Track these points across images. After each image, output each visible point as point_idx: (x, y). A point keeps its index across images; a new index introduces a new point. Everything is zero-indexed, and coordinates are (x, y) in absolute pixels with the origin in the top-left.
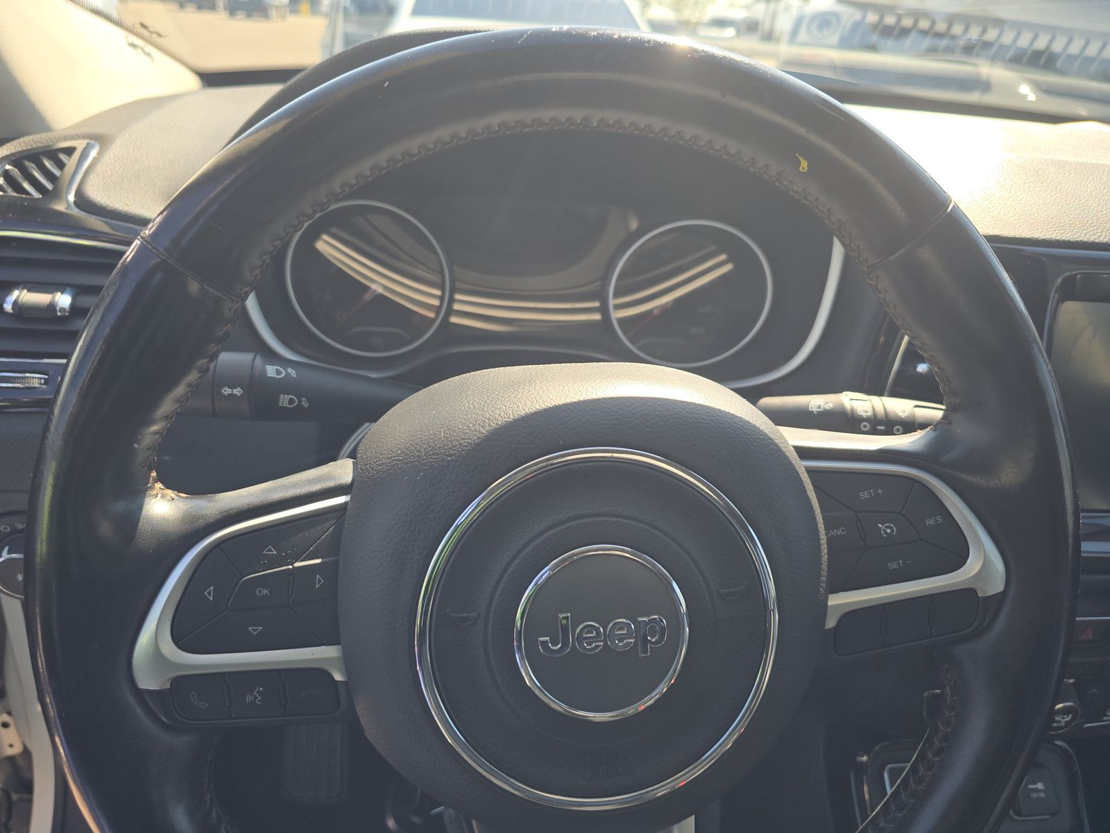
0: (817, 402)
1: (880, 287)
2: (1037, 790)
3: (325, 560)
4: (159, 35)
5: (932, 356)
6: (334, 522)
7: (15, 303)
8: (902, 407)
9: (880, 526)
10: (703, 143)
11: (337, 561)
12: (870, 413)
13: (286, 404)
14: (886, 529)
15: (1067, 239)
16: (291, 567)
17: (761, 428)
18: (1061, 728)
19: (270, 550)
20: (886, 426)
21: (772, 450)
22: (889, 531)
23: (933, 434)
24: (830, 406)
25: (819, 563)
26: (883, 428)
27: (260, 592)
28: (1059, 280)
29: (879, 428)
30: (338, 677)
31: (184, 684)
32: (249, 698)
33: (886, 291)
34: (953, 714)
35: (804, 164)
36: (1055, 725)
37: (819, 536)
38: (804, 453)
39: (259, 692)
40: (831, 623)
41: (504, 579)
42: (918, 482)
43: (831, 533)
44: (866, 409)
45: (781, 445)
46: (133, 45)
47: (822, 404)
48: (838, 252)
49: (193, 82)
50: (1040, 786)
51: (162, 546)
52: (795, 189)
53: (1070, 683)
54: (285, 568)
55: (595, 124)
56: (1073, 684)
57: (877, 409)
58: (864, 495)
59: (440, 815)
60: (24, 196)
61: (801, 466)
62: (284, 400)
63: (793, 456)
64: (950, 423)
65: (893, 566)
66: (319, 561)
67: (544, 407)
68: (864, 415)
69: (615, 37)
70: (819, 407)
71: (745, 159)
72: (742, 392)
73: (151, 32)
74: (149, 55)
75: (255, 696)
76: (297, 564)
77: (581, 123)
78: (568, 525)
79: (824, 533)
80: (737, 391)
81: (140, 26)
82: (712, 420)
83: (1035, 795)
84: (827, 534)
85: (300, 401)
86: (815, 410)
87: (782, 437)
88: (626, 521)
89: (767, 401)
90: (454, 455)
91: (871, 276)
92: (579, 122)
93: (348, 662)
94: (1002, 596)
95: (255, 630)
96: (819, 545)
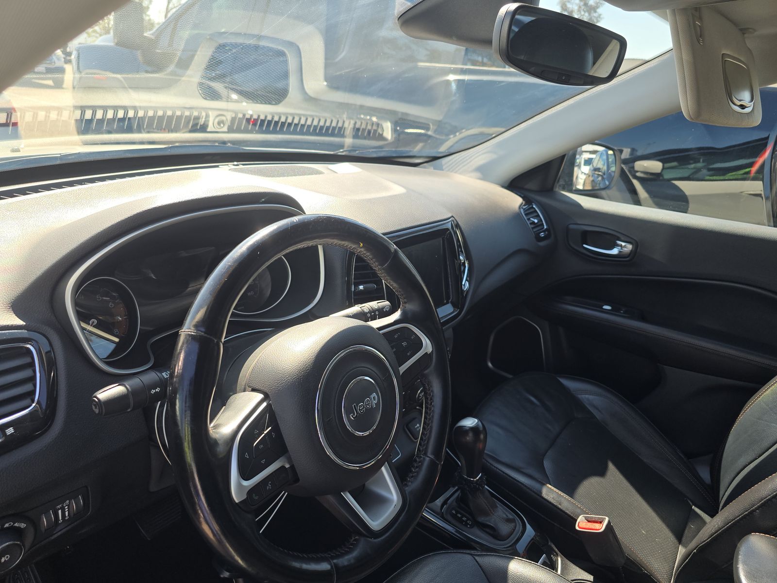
0: (350, 312)
3: (272, 426)
5: (397, 290)
6: (267, 412)
8: (374, 305)
14: (404, 344)
16: (264, 434)
19: (256, 431)
20: (374, 313)
23: (402, 312)
24: (355, 312)
27: (261, 447)
29: (372, 314)
30: (287, 466)
31: (252, 491)
32: (268, 487)
33: (384, 275)
39: (270, 484)
41: (336, 402)
42: (406, 328)
44: (366, 309)
52: (358, 251)
58: (396, 337)
64: (405, 307)
65: (408, 354)
66: (270, 428)
70: (352, 313)
76: (265, 432)
78: (347, 376)
86: (351, 315)
93: (288, 460)
94: (432, 351)
95: (263, 462)
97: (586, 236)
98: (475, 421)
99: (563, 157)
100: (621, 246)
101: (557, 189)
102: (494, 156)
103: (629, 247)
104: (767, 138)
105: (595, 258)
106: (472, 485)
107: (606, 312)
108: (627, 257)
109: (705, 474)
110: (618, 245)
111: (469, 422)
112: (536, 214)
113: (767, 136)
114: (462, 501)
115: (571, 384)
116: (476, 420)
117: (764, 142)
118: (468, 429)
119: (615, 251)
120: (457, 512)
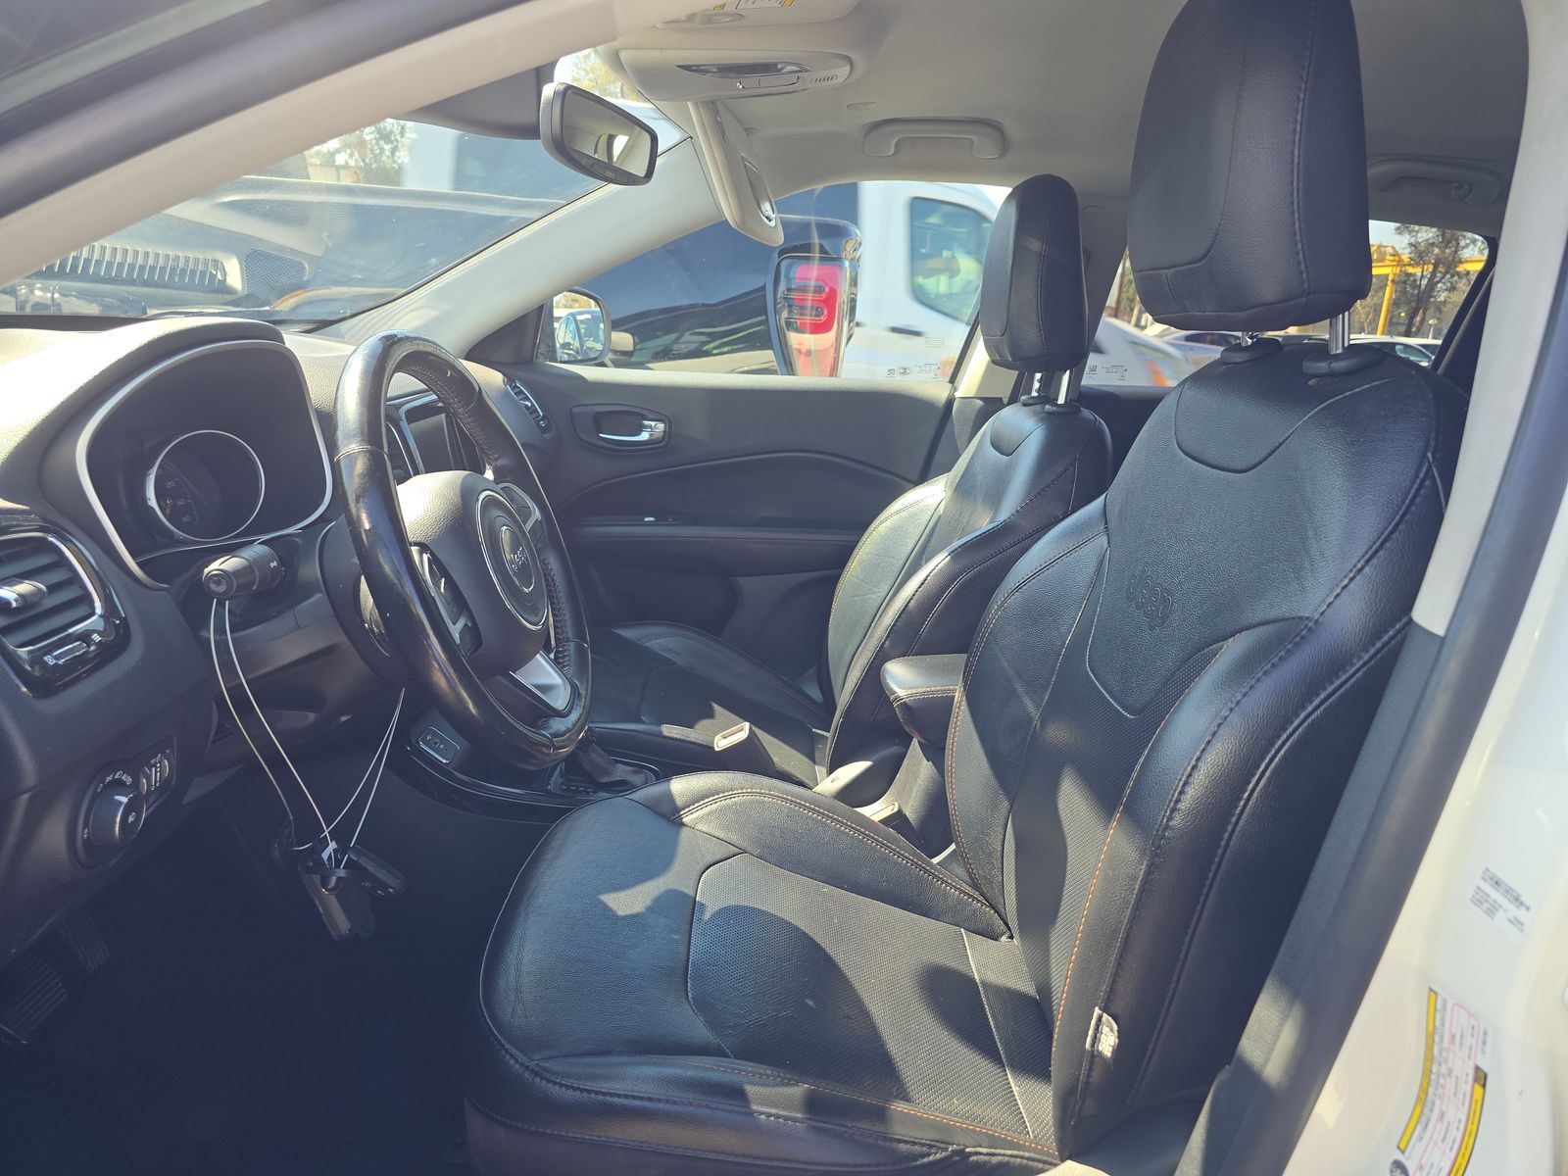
97: (600, 421)
99: (541, 307)
100: (651, 427)
101: (541, 360)
102: (434, 313)
103: (661, 426)
104: (763, 288)
105: (618, 451)
107: (649, 524)
108: (661, 442)
109: (815, 693)
110: (646, 427)
112: (524, 396)
113: (762, 285)
115: (628, 633)
117: (759, 294)
119: (645, 436)
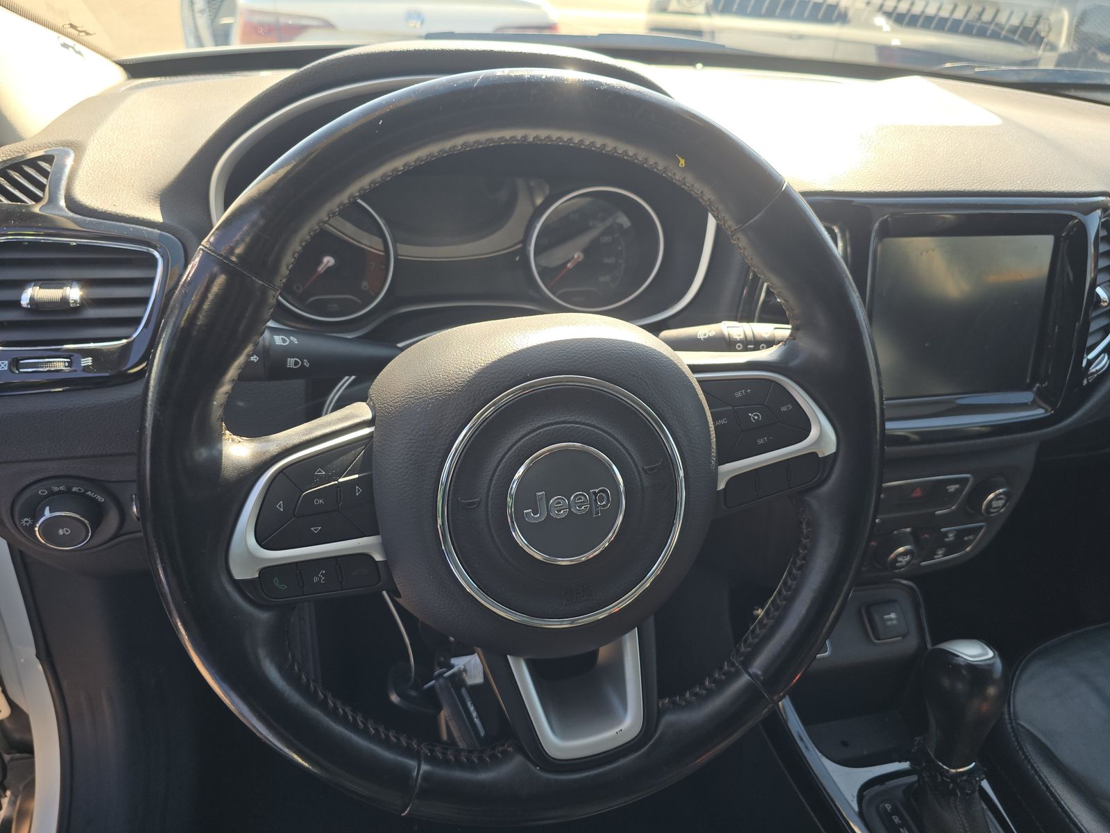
0: (703, 331)
1: (740, 245)
2: (891, 619)
3: (361, 475)
4: (87, 34)
5: (780, 292)
6: (363, 447)
7: (32, 299)
8: (764, 330)
9: (750, 415)
10: (609, 149)
11: (371, 475)
12: (742, 337)
13: (292, 366)
14: (755, 416)
15: (882, 191)
16: (336, 482)
17: (664, 353)
18: (903, 567)
19: (320, 472)
20: (754, 345)
21: (672, 369)
22: (756, 418)
23: (784, 348)
24: (712, 334)
25: (710, 444)
26: (752, 346)
27: (317, 502)
28: (877, 225)
29: (749, 346)
30: (378, 557)
31: (268, 572)
32: (316, 579)
33: (744, 248)
34: (808, 540)
35: (682, 162)
36: (898, 564)
37: (708, 426)
38: (695, 369)
39: (322, 574)
40: (721, 486)
41: (497, 474)
42: (774, 382)
43: (717, 423)
44: (739, 334)
45: (679, 364)
46: (65, 46)
47: (707, 332)
48: (712, 224)
49: (120, 75)
50: (893, 616)
51: (241, 476)
52: (677, 178)
53: (907, 532)
54: (333, 483)
55: (531, 140)
56: (910, 533)
57: (747, 333)
58: (738, 394)
59: (432, 687)
60: (19, 203)
61: (693, 378)
62: (291, 362)
63: (688, 372)
64: (794, 339)
65: (761, 441)
66: (356, 476)
67: (513, 351)
68: (738, 338)
69: (544, 77)
70: (705, 335)
71: (640, 159)
72: (647, 327)
73: (80, 32)
74: (79, 53)
75: (320, 578)
76: (341, 480)
77: (521, 139)
78: (538, 432)
79: (712, 423)
80: (643, 327)
81: (69, 26)
82: (631, 351)
83: (889, 623)
84: (714, 424)
85: (303, 362)
86: (702, 337)
87: (679, 358)
88: (577, 425)
89: (666, 333)
90: (453, 390)
91: (734, 237)
92: (519, 139)
93: (386, 547)
94: (835, 455)
95: (316, 530)
96: (709, 431)
98: (987, 654)
106: (939, 777)
111: (972, 652)
114: (914, 796)
116: (991, 654)
118: (962, 663)
120: (895, 811)
